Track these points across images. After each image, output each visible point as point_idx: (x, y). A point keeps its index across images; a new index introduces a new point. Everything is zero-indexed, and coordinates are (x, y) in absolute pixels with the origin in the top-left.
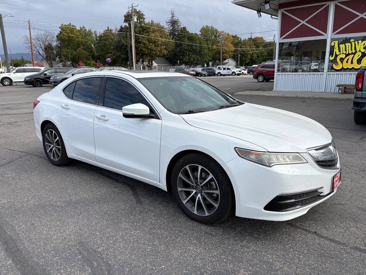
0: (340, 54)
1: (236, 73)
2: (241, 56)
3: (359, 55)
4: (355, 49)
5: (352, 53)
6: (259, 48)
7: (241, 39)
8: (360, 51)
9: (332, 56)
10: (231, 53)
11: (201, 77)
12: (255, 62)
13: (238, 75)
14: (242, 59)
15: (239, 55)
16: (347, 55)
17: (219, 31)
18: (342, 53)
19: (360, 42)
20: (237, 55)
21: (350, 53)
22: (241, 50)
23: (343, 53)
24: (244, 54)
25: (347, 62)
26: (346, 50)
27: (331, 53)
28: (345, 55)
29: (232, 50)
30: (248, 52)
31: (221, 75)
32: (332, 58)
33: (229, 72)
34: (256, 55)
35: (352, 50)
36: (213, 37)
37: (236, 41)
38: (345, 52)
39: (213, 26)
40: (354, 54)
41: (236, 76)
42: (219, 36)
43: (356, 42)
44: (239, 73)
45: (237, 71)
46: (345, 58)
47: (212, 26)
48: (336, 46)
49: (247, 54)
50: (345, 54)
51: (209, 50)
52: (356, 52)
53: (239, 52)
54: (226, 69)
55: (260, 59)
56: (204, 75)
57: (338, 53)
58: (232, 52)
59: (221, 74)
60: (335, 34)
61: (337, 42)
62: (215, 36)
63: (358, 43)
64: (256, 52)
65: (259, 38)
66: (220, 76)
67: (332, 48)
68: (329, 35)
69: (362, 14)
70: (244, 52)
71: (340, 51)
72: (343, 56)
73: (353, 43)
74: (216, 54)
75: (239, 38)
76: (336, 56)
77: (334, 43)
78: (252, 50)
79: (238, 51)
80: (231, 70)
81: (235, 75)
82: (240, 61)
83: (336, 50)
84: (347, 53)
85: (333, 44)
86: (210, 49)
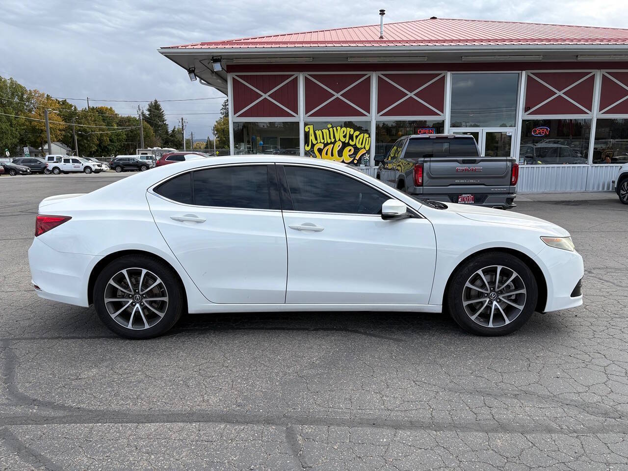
0: (317, 143)
1: (94, 169)
2: (80, 138)
3: (339, 146)
4: (334, 137)
5: (331, 143)
6: (112, 126)
7: (75, 107)
8: (339, 140)
9: (308, 146)
10: (59, 133)
11: (15, 175)
12: (108, 150)
13: (97, 171)
14: (82, 143)
15: (76, 137)
16: (326, 145)
17: (28, 90)
18: (319, 142)
19: (339, 128)
20: (72, 137)
21: (329, 142)
22: (78, 128)
23: (321, 142)
24: (84, 136)
25: (327, 154)
26: (323, 139)
27: (307, 141)
28: (323, 145)
29: (61, 127)
30: (92, 131)
31: (61, 172)
32: (308, 148)
33: (79, 167)
34: (108, 139)
35: (330, 138)
36: (16, 100)
37: (67, 112)
38: (322, 141)
39: (14, 79)
40: (334, 143)
41: (93, 174)
42: (28, 99)
43: (335, 129)
44: (99, 168)
45: (94, 165)
46: (324, 148)
47: (11, 78)
48: (312, 132)
49: (90, 136)
50: (323, 143)
51: (11, 125)
52: (335, 141)
53: (74, 131)
54: (71, 160)
55: (116, 144)
56: (23, 171)
57: (315, 142)
58: (60, 130)
59: (61, 169)
60: (309, 116)
61: (311, 127)
62: (21, 99)
63: (337, 130)
64: (107, 134)
65: (107, 109)
66: (59, 174)
67: (307, 135)
68: (301, 117)
69: (338, 93)
70: (85, 131)
71: (316, 139)
72: (322, 146)
73: (331, 130)
74: (26, 132)
75: (71, 106)
76: (313, 145)
77: (309, 128)
78: (100, 130)
79: (72, 130)
80: (81, 163)
81: (91, 173)
82: (80, 147)
83: (312, 138)
84: (325, 142)
85: (307, 130)
86: (14, 122)
